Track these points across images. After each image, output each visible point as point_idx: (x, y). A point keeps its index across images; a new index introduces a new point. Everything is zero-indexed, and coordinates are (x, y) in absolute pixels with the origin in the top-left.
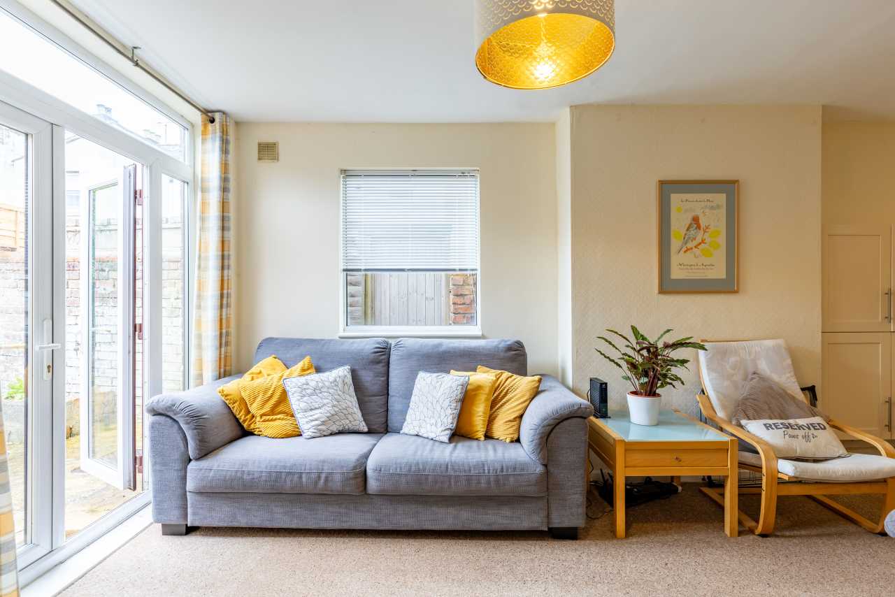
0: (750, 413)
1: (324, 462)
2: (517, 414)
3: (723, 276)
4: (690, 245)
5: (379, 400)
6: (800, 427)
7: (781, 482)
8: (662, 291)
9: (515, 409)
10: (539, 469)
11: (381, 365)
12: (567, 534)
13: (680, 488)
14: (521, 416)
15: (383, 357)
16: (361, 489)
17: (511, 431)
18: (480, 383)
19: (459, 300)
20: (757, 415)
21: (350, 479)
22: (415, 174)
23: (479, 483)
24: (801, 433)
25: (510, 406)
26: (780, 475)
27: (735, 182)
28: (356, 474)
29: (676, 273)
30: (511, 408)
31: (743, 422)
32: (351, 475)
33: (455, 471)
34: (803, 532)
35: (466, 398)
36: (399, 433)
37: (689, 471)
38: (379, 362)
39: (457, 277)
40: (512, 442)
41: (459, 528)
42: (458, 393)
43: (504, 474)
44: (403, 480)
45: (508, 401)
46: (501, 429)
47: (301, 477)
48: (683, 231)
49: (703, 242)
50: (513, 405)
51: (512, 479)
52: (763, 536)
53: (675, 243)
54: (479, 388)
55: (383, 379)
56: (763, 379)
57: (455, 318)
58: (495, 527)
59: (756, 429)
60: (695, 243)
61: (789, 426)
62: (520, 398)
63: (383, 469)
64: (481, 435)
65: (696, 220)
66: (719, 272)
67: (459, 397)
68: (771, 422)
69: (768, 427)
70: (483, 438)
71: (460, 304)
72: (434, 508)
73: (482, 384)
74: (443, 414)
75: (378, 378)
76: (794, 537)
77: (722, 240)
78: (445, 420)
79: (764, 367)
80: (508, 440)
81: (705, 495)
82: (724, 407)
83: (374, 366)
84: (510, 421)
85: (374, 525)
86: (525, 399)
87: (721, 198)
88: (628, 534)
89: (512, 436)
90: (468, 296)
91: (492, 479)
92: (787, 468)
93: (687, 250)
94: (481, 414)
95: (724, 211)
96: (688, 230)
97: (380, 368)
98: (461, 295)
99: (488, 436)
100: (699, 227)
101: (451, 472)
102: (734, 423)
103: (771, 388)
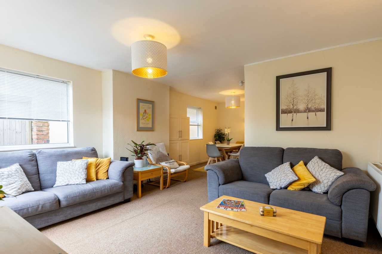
0: (161, 161)
1: (39, 201)
2: (106, 170)
3: (151, 127)
4: (144, 118)
5: (36, 177)
6: (171, 162)
7: (172, 174)
8: (138, 130)
9: (105, 169)
10: (122, 183)
11: (34, 161)
12: (127, 201)
13: (144, 184)
14: (107, 171)
15: (34, 158)
16: (59, 206)
17: (105, 176)
18: (91, 162)
19: (39, 133)
20: (162, 161)
21: (54, 204)
22: (38, 77)
23: (105, 192)
24: (172, 163)
25: (103, 168)
26: (171, 173)
27: (154, 102)
28: (56, 201)
29: (141, 125)
30: (104, 168)
31: (160, 163)
32: (54, 202)
33: (97, 190)
34: (173, 185)
35: (88, 168)
36: (53, 187)
37: (152, 177)
38: (33, 160)
39: (39, 123)
40: (106, 179)
41: (97, 209)
42: (85, 166)
43: (112, 187)
44: (78, 198)
45: (100, 167)
46: (101, 175)
47: (28, 210)
48: (143, 113)
49: (147, 117)
50: (104, 167)
51: (115, 188)
52: (167, 188)
53: (141, 117)
54: (91, 164)
55: (36, 167)
56: (161, 153)
57: (38, 141)
58: (109, 205)
59: (163, 164)
60: (145, 117)
61: (169, 162)
62: (106, 165)
63: (68, 196)
64: (95, 179)
65: (145, 111)
66: (150, 126)
67: (85, 168)
68: (166, 162)
69: (166, 163)
70: (96, 180)
71: (41, 135)
72: (88, 205)
73: (92, 162)
74: (80, 174)
75: (33, 167)
76: (172, 186)
77: (151, 117)
78: (82, 176)
79: (161, 150)
80: (105, 179)
81: (150, 184)
82: (155, 161)
83: (31, 162)
84: (105, 173)
85: (64, 219)
86: (107, 165)
87: (151, 106)
88: (142, 196)
89: (106, 177)
90: (45, 131)
91: (109, 190)
92: (173, 171)
93: (144, 119)
94: (94, 172)
95: (151, 109)
96: (144, 113)
97: (34, 163)
98: (42, 131)
99: (97, 179)
100: (146, 113)
101: (95, 191)
102: (158, 163)
103: (163, 154)
